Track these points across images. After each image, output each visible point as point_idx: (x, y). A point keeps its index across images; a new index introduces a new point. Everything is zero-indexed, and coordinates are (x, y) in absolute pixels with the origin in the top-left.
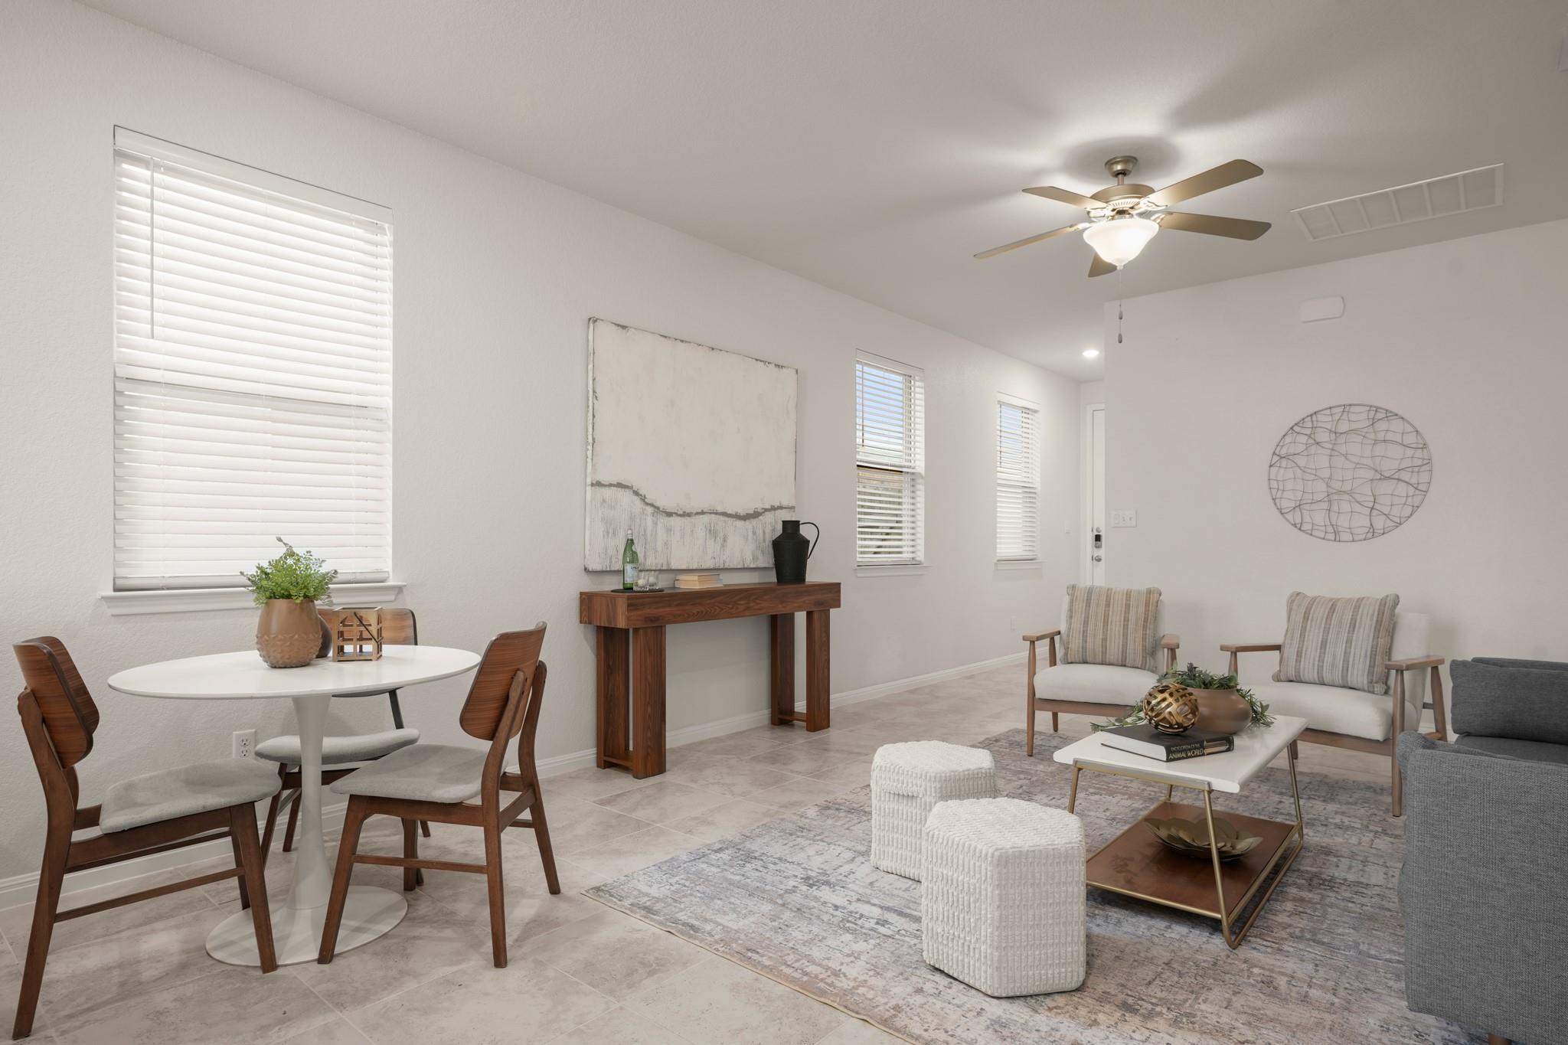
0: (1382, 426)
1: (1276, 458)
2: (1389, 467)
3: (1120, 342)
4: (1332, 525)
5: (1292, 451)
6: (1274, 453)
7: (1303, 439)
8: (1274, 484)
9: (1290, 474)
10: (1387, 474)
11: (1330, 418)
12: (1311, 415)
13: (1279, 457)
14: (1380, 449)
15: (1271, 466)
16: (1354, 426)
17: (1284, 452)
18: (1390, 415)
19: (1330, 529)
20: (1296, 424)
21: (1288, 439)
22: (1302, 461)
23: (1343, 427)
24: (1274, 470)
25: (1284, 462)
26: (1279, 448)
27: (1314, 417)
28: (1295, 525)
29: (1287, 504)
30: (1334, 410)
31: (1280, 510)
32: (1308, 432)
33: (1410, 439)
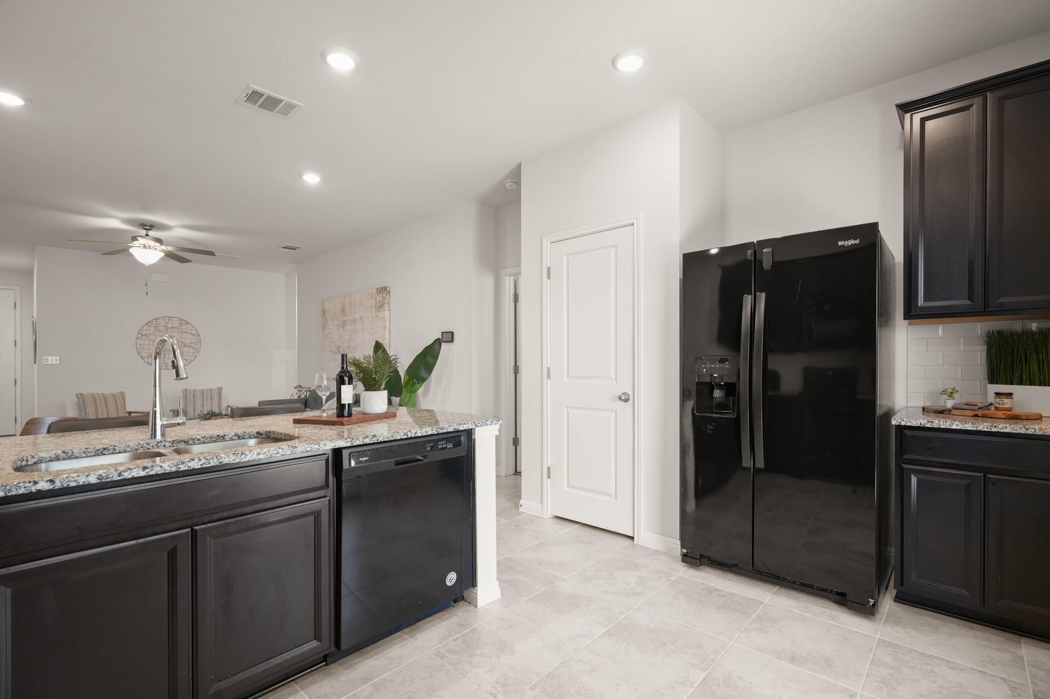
0: (184, 326)
1: (139, 335)
2: (187, 342)
3: (147, 294)
4: (165, 363)
5: (147, 333)
6: (139, 333)
7: (153, 329)
8: (139, 346)
9: (147, 342)
10: (187, 345)
11: (164, 321)
12: (155, 319)
13: (141, 335)
14: (184, 335)
15: (137, 338)
16: (175, 325)
17: (144, 333)
18: (187, 323)
19: (164, 365)
20: (149, 322)
21: (145, 328)
22: (152, 337)
23: (170, 325)
24: (139, 340)
25: (144, 337)
26: (141, 331)
27: (157, 320)
28: (148, 363)
29: (144, 355)
30: (166, 318)
31: (142, 357)
32: (155, 326)
33: (194, 332)
